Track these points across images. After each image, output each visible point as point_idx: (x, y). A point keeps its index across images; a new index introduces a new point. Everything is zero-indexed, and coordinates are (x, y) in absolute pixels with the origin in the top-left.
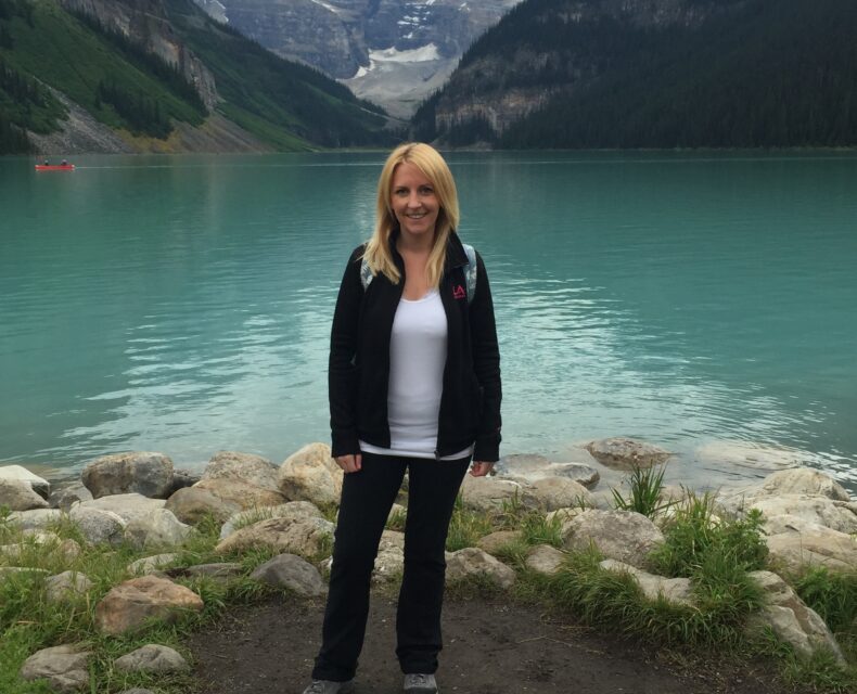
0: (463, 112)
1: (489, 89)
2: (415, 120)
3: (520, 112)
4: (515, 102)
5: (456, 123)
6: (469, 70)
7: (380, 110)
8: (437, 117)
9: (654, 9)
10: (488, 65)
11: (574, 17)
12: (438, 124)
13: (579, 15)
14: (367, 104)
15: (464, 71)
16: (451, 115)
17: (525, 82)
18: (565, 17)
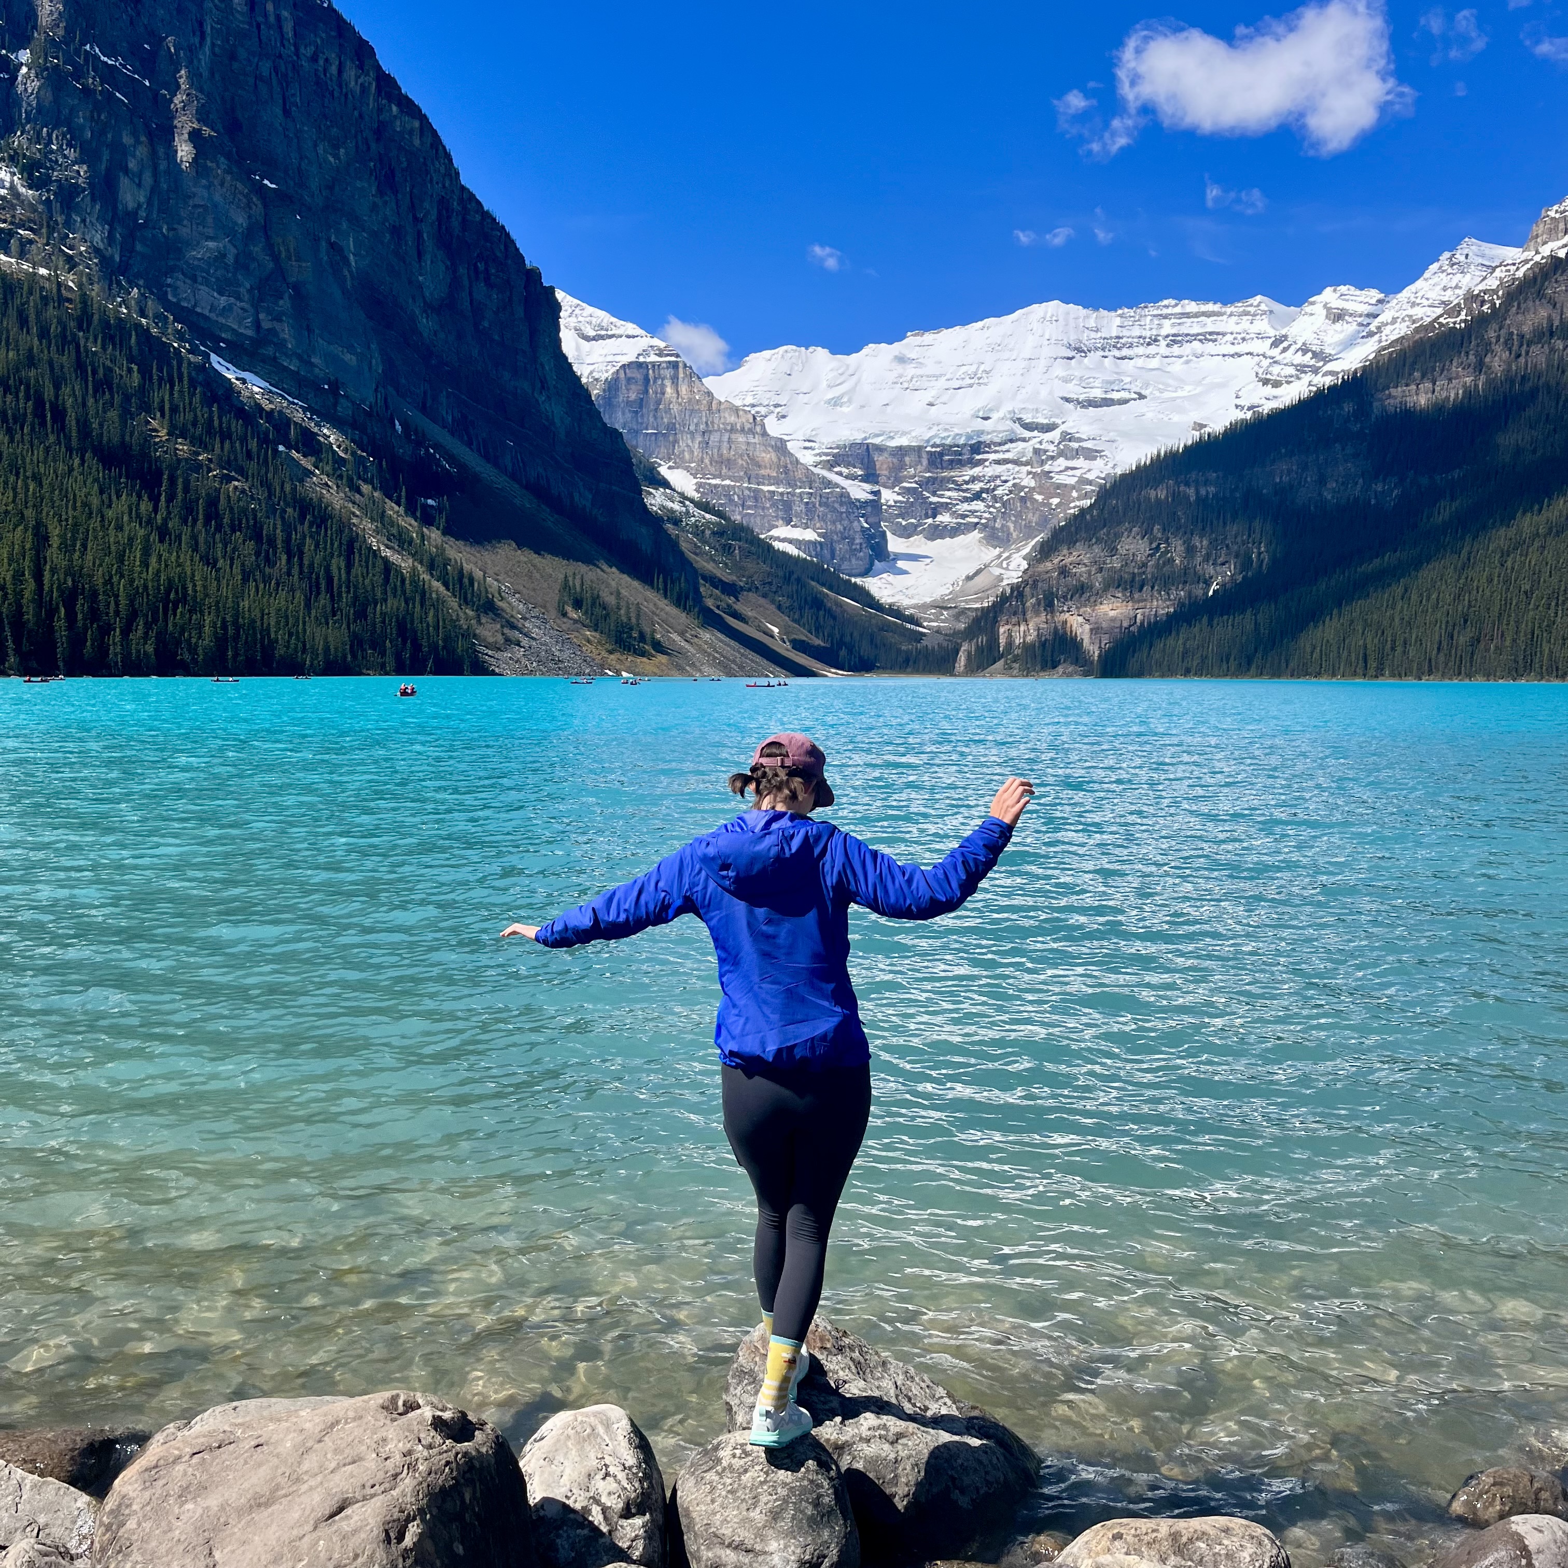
0: (1039, 622)
1: (1082, 593)
3: (1125, 624)
4: (1116, 610)
5: (1029, 639)
6: (1049, 565)
7: (912, 620)
8: (1002, 630)
9: (1322, 481)
10: (1076, 558)
11: (1203, 492)
12: (1002, 641)
13: (1212, 489)
14: (895, 611)
15: (1042, 567)
16: (1022, 628)
17: (1130, 584)
18: (1191, 492)
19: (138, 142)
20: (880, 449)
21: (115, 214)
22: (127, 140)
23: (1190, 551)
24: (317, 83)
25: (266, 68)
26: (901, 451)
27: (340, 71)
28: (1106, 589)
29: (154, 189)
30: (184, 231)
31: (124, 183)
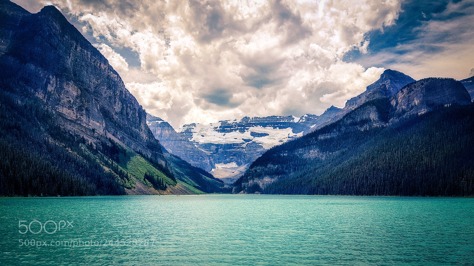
0: (251, 182)
1: (260, 176)
2: (235, 185)
3: (269, 183)
4: (267, 180)
5: (249, 186)
6: (252, 170)
7: (222, 181)
8: (242, 184)
10: (259, 169)
11: (285, 155)
12: (243, 186)
14: (218, 179)
16: (247, 183)
17: (271, 174)
18: (282, 155)
19: (53, 77)
21: (46, 92)
22: (51, 77)
24: (95, 67)
27: (100, 64)
28: (265, 175)
30: (61, 96)
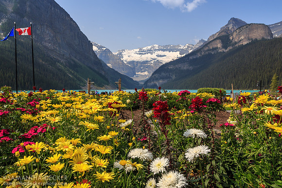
0: (152, 83)
1: (157, 79)
2: (144, 84)
3: (162, 83)
4: (161, 81)
5: (151, 85)
6: (153, 76)
7: (138, 82)
9: (184, 67)
10: (156, 75)
12: (148, 85)
14: (136, 81)
17: (163, 78)
19: (39, 26)
20: (135, 62)
23: (169, 75)
24: (62, 19)
25: (56, 17)
26: (137, 62)
27: (65, 18)
28: (160, 79)
29: (41, 31)
30: (45, 36)
31: (37, 30)
